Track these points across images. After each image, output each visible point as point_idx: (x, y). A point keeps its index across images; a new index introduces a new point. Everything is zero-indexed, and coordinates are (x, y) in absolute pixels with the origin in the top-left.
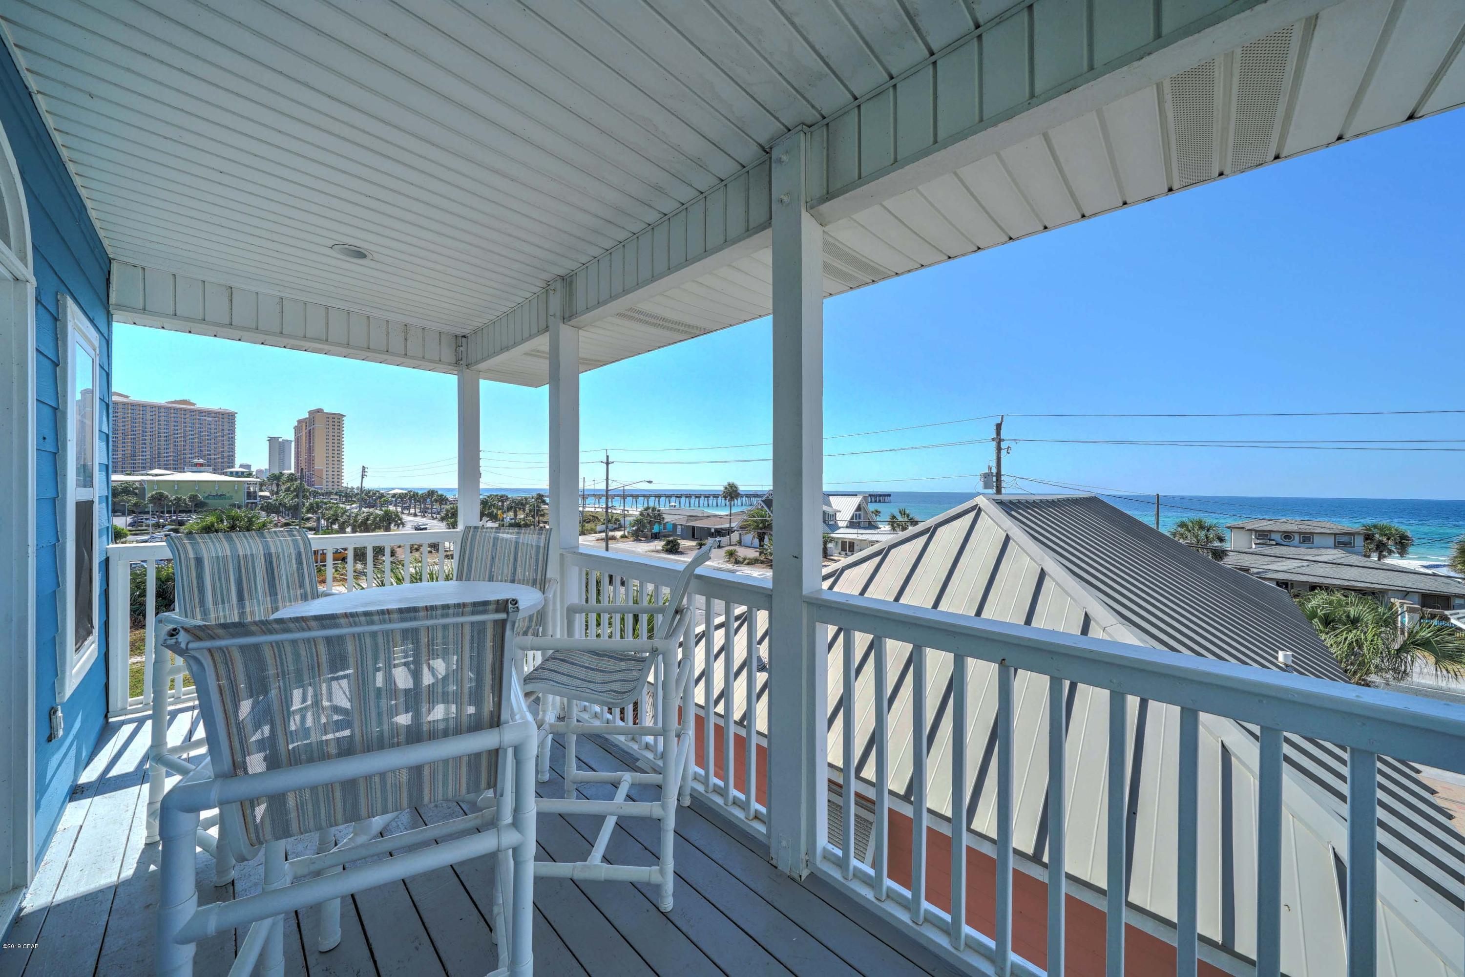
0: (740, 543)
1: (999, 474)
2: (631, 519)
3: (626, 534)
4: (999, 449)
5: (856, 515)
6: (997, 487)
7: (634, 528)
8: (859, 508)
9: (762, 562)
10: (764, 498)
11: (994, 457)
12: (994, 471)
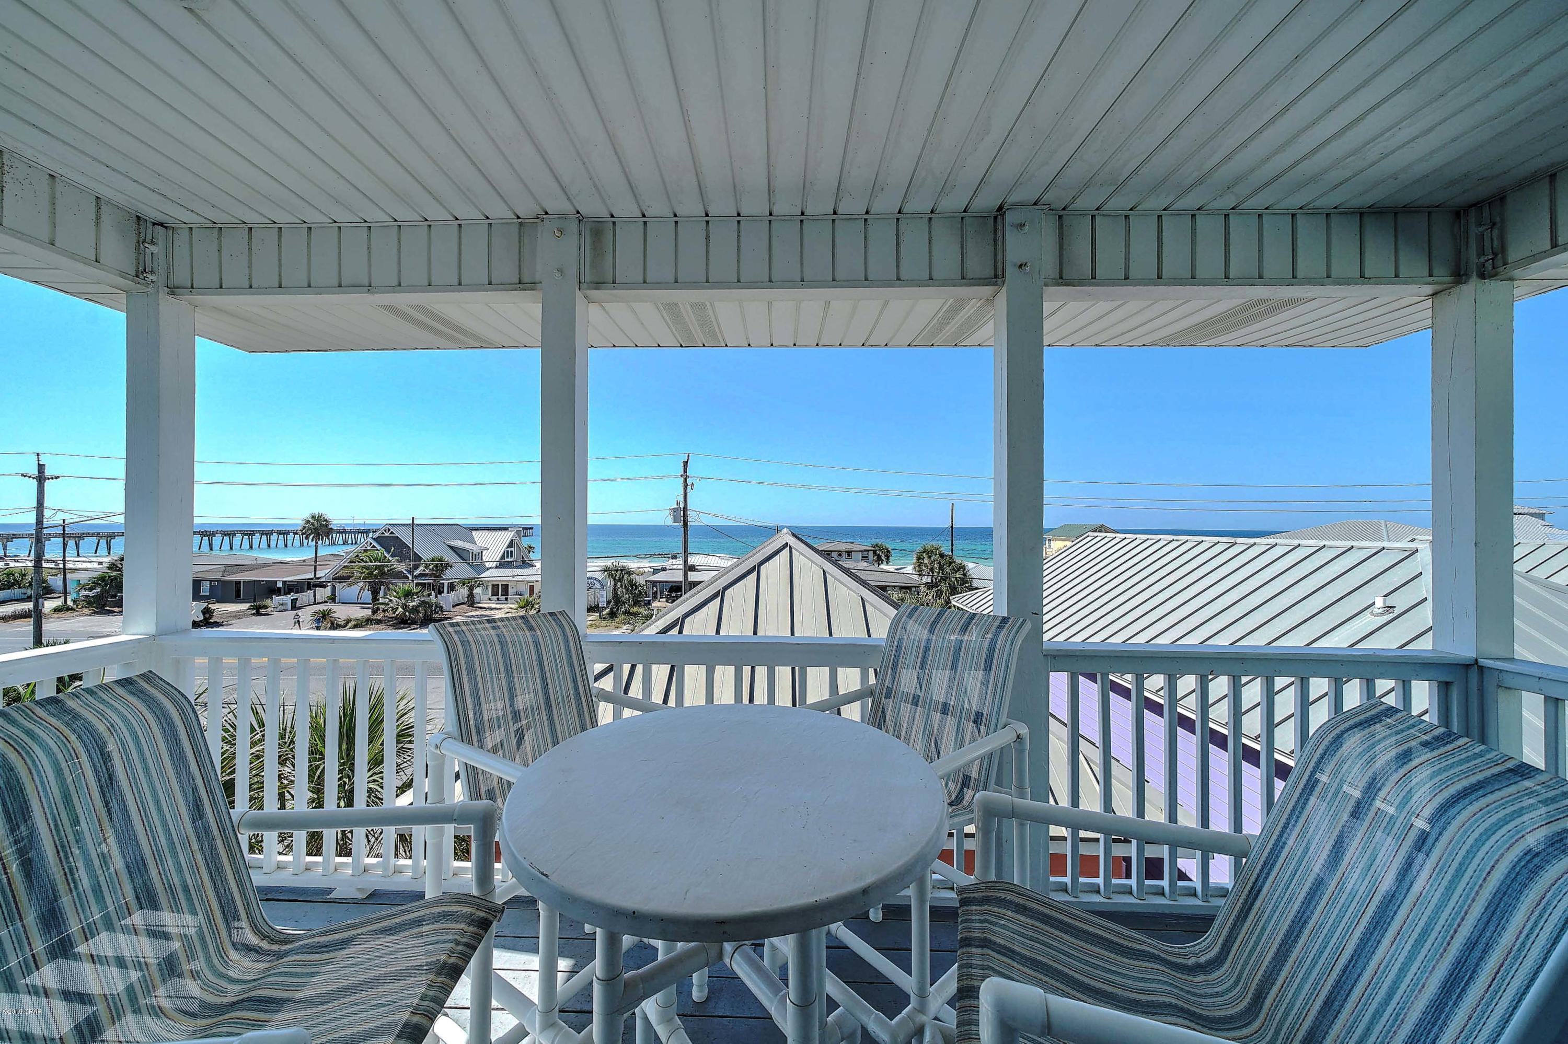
0: (333, 599)
1: (685, 509)
2: (84, 577)
3: (70, 603)
4: (686, 485)
5: (508, 552)
6: (684, 521)
7: (91, 594)
8: (511, 545)
9: (379, 622)
10: (376, 535)
11: (682, 492)
12: (682, 506)
